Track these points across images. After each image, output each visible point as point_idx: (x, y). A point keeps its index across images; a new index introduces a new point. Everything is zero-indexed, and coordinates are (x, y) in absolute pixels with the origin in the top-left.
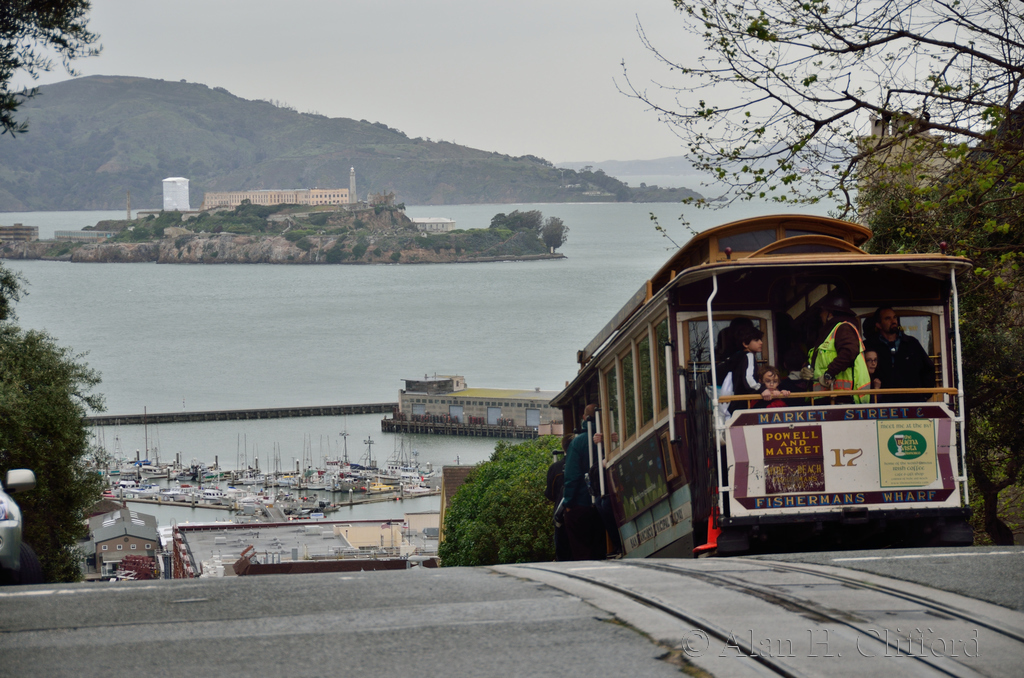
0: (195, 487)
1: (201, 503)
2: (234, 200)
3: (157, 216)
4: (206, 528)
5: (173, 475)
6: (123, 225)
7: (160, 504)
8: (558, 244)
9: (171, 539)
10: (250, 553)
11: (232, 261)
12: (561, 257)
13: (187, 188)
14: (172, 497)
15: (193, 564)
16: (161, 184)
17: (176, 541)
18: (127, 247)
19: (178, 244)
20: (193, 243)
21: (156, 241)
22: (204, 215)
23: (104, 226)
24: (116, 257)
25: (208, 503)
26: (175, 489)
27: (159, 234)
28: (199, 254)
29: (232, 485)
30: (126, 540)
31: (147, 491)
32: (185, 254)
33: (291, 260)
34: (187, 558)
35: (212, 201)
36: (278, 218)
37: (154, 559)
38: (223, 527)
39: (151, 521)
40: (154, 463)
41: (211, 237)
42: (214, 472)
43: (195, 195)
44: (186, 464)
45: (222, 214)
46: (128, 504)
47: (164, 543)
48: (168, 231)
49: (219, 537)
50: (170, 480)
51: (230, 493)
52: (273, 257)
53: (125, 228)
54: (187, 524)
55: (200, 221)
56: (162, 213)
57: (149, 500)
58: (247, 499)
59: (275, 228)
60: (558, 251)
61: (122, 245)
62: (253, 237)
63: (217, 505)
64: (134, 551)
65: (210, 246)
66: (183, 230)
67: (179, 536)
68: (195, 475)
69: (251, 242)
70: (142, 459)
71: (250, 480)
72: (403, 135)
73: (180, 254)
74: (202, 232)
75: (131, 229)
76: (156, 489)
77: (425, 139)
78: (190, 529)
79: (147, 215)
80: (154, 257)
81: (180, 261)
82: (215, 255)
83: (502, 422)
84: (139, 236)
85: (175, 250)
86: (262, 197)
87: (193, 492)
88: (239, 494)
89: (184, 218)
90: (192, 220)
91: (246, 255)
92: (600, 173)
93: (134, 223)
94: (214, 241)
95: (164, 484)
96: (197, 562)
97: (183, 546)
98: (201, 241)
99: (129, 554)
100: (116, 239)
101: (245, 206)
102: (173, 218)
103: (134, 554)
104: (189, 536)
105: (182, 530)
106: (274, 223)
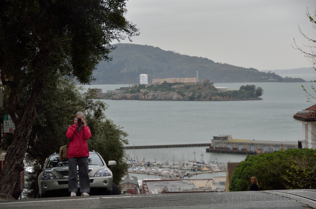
0: (149, 168)
1: (151, 173)
2: (161, 81)
3: (138, 86)
4: (152, 181)
5: (142, 165)
6: (128, 88)
7: (138, 173)
8: (260, 95)
9: (142, 184)
10: (166, 189)
11: (161, 100)
12: (261, 99)
13: (147, 77)
14: (142, 171)
15: (149, 192)
16: (139, 76)
17: (143, 185)
18: (129, 95)
19: (144, 95)
20: (149, 94)
21: (138, 94)
22: (152, 86)
23: (122, 89)
24: (126, 98)
25: (153, 173)
26: (143, 169)
27: (139, 91)
28: (151, 97)
29: (160, 168)
30: (128, 184)
31: (134, 169)
32: (146, 97)
33: (178, 100)
34: (147, 190)
35: (155, 81)
36: (175, 87)
37: (136, 190)
38: (157, 181)
39: (136, 179)
40: (137, 161)
41: (154, 92)
42: (155, 164)
43: (150, 79)
44: (146, 161)
45: (158, 85)
46: (129, 173)
47: (139, 185)
48: (141, 90)
49: (156, 184)
50: (141, 166)
51: (160, 170)
52: (173, 99)
53: (128, 89)
54: (147, 179)
55: (151, 88)
56: (140, 85)
57: (134, 172)
58: (165, 172)
59: (174, 90)
60: (260, 97)
61: (127, 94)
62: (167, 92)
63: (156, 174)
64: (130, 187)
65: (154, 95)
66: (146, 90)
67: (144, 183)
68: (149, 165)
69: (166, 94)
70: (133, 160)
71: (166, 166)
72: (213, 62)
73: (145, 97)
74: (152, 91)
75: (130, 90)
76: (137, 169)
77: (220, 63)
78: (148, 181)
79: (135, 86)
80: (137, 98)
81: (145, 99)
82: (156, 98)
83: (243, 150)
84: (132, 92)
85: (143, 96)
86: (170, 80)
87: (148, 170)
88: (163, 171)
89: (146, 87)
90: (148, 87)
91: (165, 98)
92: (274, 73)
93: (131, 88)
94: (155, 93)
95: (140, 167)
96: (150, 191)
97: (145, 186)
98: (151, 93)
99: (129, 188)
100: (125, 93)
101: (165, 83)
102: (143, 86)
103: (131, 188)
104: (147, 183)
105: (145, 181)
106: (174, 88)
